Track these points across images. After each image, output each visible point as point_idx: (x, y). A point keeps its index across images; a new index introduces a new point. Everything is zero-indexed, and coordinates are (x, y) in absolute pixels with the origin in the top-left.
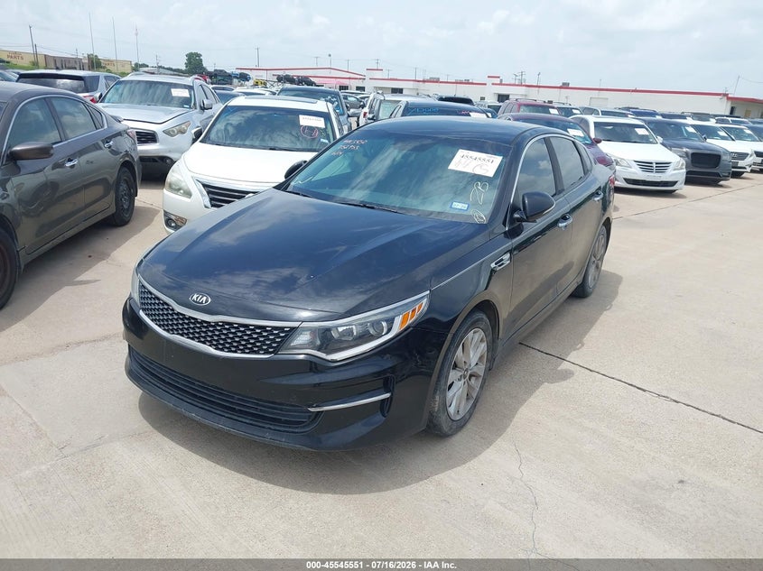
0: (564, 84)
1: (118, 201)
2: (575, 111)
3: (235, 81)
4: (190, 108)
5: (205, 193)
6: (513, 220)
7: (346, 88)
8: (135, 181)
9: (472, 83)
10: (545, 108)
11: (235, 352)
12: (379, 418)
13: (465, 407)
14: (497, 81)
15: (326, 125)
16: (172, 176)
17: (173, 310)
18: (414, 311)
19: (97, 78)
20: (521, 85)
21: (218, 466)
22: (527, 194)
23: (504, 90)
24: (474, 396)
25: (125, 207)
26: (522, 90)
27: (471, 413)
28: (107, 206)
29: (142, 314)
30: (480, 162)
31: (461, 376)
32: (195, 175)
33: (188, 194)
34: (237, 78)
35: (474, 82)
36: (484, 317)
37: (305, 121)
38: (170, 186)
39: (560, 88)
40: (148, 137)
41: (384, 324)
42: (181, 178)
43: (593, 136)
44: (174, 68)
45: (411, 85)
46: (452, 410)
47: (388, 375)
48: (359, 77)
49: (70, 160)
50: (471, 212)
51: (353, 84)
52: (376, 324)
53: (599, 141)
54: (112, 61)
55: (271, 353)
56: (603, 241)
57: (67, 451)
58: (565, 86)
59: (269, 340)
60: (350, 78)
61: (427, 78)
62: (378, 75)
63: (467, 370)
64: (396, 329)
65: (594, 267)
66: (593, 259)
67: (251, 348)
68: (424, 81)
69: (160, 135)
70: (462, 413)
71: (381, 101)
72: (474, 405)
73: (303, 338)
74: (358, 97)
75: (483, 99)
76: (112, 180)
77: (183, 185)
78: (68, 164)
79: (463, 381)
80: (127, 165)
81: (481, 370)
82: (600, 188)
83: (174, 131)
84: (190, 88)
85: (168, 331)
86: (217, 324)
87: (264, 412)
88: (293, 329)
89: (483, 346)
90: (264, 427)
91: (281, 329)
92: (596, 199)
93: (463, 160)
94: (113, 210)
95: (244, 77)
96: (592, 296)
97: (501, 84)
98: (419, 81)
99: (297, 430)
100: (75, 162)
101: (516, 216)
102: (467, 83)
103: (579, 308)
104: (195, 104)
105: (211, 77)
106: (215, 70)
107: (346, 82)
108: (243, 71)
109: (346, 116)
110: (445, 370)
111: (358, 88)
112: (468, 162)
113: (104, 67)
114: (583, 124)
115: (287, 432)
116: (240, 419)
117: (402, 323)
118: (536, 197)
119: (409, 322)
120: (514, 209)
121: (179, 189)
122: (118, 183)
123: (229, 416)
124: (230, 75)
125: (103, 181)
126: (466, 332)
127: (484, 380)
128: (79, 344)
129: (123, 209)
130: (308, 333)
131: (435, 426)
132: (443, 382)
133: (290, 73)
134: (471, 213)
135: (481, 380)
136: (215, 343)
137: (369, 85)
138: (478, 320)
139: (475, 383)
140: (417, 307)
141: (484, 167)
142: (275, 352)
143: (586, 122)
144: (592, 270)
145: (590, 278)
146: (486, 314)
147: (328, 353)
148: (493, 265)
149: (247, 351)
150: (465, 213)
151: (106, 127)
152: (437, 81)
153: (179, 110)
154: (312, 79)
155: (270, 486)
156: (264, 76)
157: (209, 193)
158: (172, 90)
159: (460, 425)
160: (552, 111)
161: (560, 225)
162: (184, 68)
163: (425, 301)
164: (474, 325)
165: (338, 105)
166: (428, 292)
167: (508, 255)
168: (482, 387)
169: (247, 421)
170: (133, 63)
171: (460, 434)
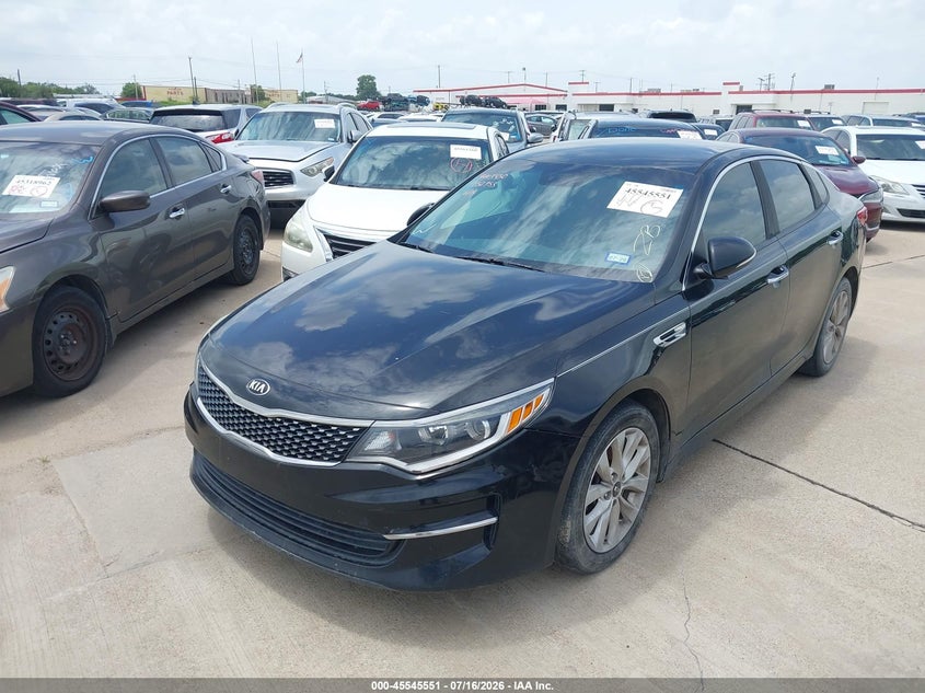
0: (827, 86)
1: (237, 256)
2: (835, 122)
3: (412, 106)
4: (336, 141)
5: (328, 246)
6: (693, 277)
7: (544, 107)
8: (260, 231)
9: (703, 94)
10: (790, 120)
11: (295, 456)
12: (481, 551)
13: (618, 534)
14: (736, 88)
15: (483, 156)
16: (292, 226)
17: (228, 400)
18: (529, 405)
19: (238, 112)
20: (768, 92)
21: (283, 599)
22: (714, 240)
23: (744, 100)
24: (633, 519)
25: (247, 262)
26: (770, 98)
27: (628, 542)
28: (224, 262)
29: (200, 403)
30: (651, 198)
31: (609, 493)
32: (319, 224)
33: (309, 247)
34: (414, 102)
35: (706, 91)
36: (644, 412)
37: (457, 152)
38: (290, 237)
39: (822, 92)
40: (285, 178)
41: (486, 424)
42: (300, 227)
43: (854, 153)
44: (344, 94)
45: (623, 99)
46: (595, 539)
47: (491, 493)
48: (556, 93)
49: (175, 210)
50: (632, 267)
51: (552, 103)
52: (477, 424)
53: (859, 161)
54: (276, 92)
55: (337, 460)
56: (846, 299)
57: (110, 570)
58: (829, 89)
59: (334, 442)
60: (548, 95)
61: (645, 89)
62: (582, 89)
63: (618, 485)
64: (502, 432)
65: (831, 334)
66: (829, 323)
67: (314, 453)
68: (640, 94)
69: (298, 176)
70: (612, 544)
71: (571, 121)
72: (633, 532)
73: (381, 441)
74: (555, 118)
75: (716, 112)
76: (228, 233)
77: (303, 236)
78: (173, 215)
79: (612, 499)
80: (250, 212)
81: (642, 483)
82: (840, 229)
83: (313, 170)
84: (337, 117)
85: (224, 425)
86: (274, 419)
87: (332, 535)
88: (363, 430)
89: (644, 452)
90: (333, 556)
91: (349, 429)
92: (832, 242)
93: (629, 196)
94: (230, 266)
95: (422, 101)
96: (829, 375)
97: (741, 92)
98: (634, 94)
99: (372, 562)
100: (182, 212)
101: (698, 270)
102: (697, 93)
103: (809, 392)
104: (341, 137)
105: (384, 103)
106: (390, 95)
107: (543, 101)
108: (421, 94)
109: (524, 142)
110: (580, 487)
111: (558, 107)
112: (633, 198)
113: (268, 99)
114: (840, 140)
115: (361, 563)
116: (306, 542)
117: (512, 422)
118: (729, 244)
119: (522, 421)
120: (697, 260)
121: (299, 242)
122: (237, 234)
123: (294, 537)
124: (406, 100)
125: (218, 235)
126: (613, 434)
127: (649, 499)
128: (160, 431)
129: (245, 265)
130: (386, 433)
131: (568, 561)
132: (576, 501)
133: (476, 93)
134: (633, 269)
135: (642, 497)
136: (272, 444)
137: (571, 103)
138: (633, 417)
139: (635, 502)
140: (534, 401)
141: (657, 204)
142: (342, 459)
143: (846, 136)
144: (829, 339)
145: (826, 350)
146: (648, 408)
147: (409, 462)
148: (657, 341)
149: (309, 456)
150: (625, 268)
151: (225, 168)
152: (657, 93)
153: (320, 144)
154: (503, 99)
155: (343, 631)
156: (445, 98)
157: (332, 245)
158: (316, 121)
159: (610, 559)
160: (801, 123)
161: (770, 281)
162: (355, 94)
163: (546, 393)
164: (626, 423)
165: (515, 129)
166: (552, 380)
167: (683, 326)
168: (644, 507)
169: (314, 546)
170: (300, 92)
171: (609, 571)
